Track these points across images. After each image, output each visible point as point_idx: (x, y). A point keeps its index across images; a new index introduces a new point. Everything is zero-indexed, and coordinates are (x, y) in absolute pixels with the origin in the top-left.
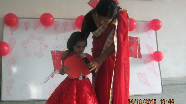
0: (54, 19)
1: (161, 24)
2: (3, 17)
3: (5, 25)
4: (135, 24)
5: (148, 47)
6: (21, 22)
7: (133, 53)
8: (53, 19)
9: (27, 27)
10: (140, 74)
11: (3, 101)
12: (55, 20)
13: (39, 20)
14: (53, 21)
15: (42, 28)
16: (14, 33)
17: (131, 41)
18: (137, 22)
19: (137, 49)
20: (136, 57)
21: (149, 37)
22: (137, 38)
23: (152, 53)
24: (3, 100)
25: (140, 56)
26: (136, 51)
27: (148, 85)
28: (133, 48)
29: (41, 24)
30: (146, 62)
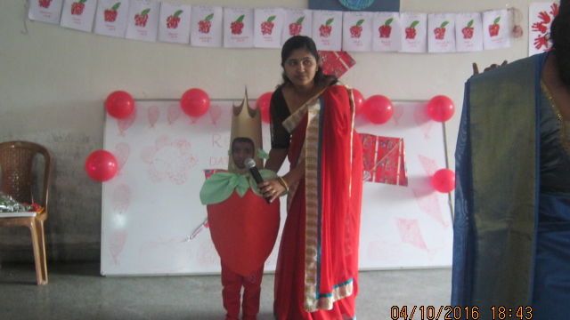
0: (212, 100)
1: (451, 107)
2: (105, 97)
3: (108, 115)
4: (389, 108)
5: (424, 160)
6: (142, 108)
7: (387, 173)
8: (209, 100)
9: (153, 119)
10: (403, 221)
11: (104, 277)
12: (212, 103)
13: (178, 103)
14: (208, 104)
15: (184, 120)
16: (125, 132)
17: (384, 146)
18: (394, 103)
19: (397, 165)
20: (395, 183)
21: (426, 136)
22: (397, 140)
23: (432, 172)
24: (104, 274)
25: (404, 182)
26: (396, 169)
27: (423, 246)
28: (388, 162)
29: (182, 113)
30: (418, 194)
